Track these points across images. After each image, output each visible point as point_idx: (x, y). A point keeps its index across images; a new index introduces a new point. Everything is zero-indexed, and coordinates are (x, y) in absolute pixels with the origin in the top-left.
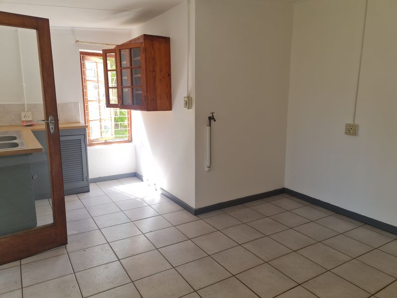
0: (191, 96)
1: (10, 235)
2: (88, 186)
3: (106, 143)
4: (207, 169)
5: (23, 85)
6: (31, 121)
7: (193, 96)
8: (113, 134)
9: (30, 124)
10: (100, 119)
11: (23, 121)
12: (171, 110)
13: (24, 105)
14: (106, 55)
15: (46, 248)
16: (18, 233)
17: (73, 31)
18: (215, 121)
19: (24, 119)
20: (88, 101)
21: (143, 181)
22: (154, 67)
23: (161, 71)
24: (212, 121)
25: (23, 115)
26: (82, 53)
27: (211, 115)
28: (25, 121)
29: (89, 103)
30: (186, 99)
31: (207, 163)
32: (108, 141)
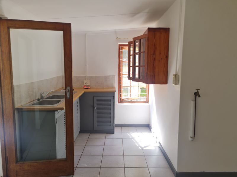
0: (179, 74)
1: (39, 161)
2: (114, 130)
3: (131, 102)
4: (190, 139)
5: (86, 66)
6: (89, 86)
7: (180, 74)
8: (139, 95)
9: (87, 87)
10: (130, 86)
11: (85, 86)
12: (167, 84)
13: (86, 76)
14: (130, 45)
15: (60, 175)
16: (44, 161)
17: (115, 32)
18: (199, 97)
19: (85, 85)
20: (122, 74)
21: (151, 132)
22: (154, 51)
23: (160, 54)
24: (197, 96)
25: (85, 83)
26: (120, 45)
27: (196, 91)
28: (86, 86)
29: (123, 76)
30: (174, 76)
31: (191, 134)
32: (132, 100)
